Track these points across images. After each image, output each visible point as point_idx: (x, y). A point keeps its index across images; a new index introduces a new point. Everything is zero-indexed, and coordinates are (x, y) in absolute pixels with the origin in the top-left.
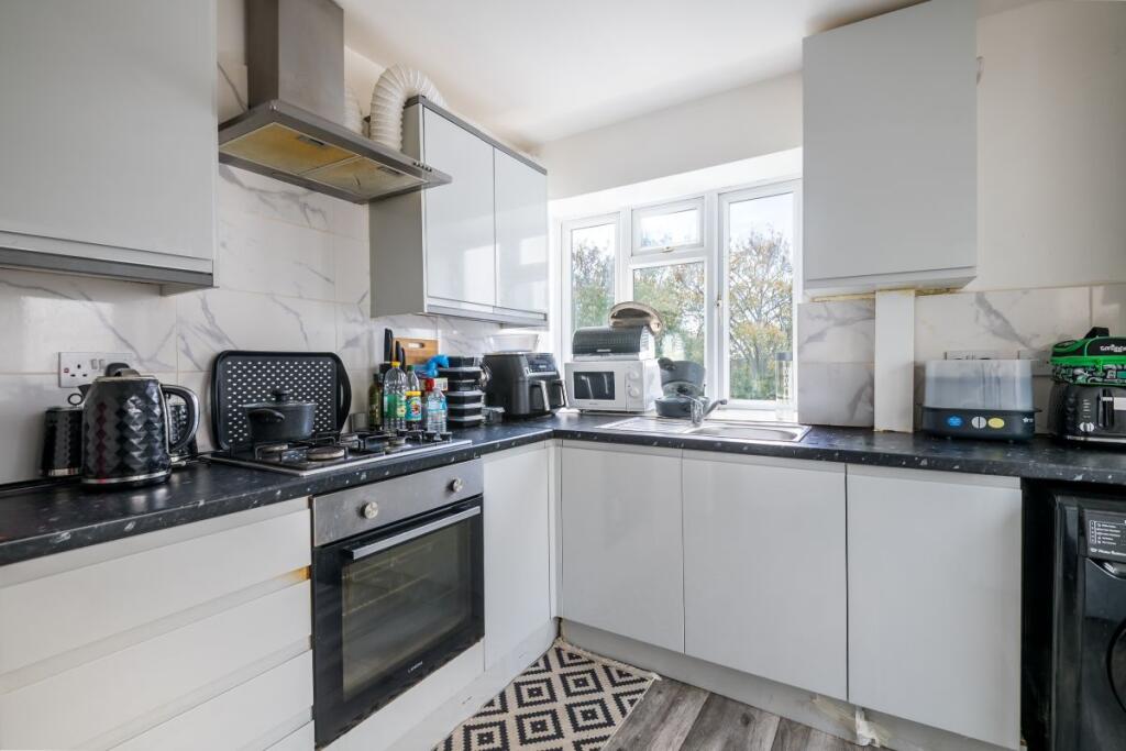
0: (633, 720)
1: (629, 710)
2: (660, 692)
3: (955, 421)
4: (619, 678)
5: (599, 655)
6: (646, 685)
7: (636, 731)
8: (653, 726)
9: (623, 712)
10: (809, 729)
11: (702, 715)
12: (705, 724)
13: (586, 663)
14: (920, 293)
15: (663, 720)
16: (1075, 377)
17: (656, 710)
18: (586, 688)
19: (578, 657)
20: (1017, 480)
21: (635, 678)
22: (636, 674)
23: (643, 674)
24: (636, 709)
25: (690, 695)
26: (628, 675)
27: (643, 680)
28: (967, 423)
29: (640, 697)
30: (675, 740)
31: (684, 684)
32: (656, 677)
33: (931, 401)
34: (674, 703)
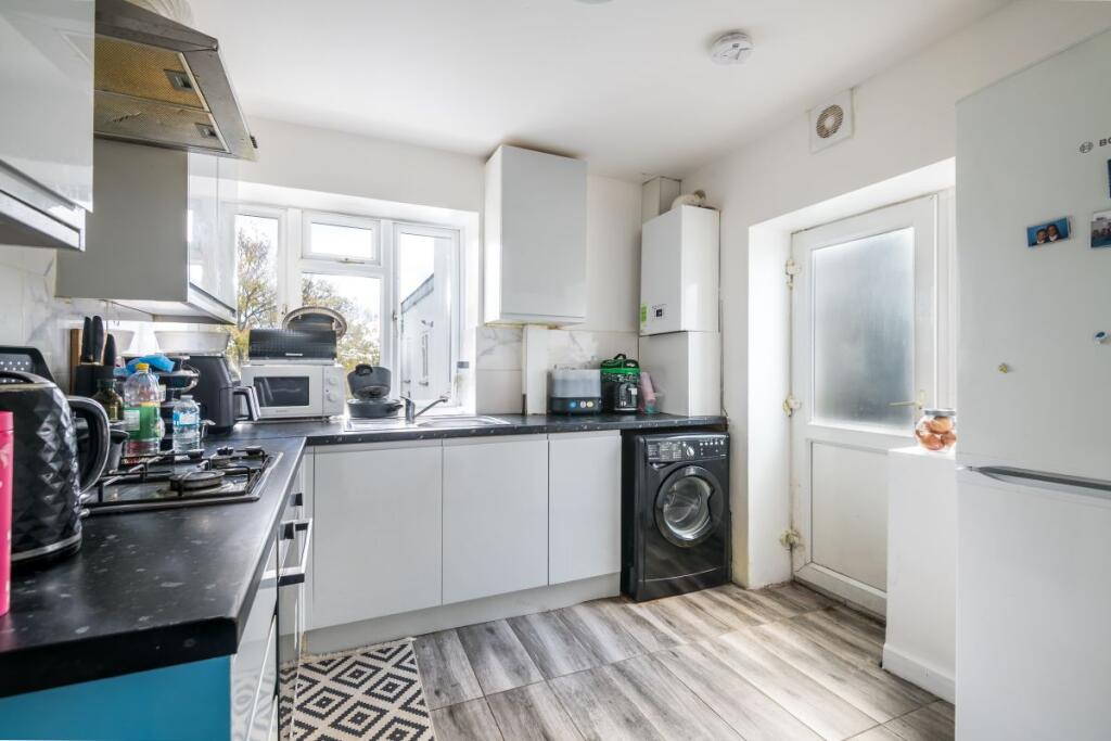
0: (425, 672)
1: (415, 667)
2: (424, 647)
3: (573, 405)
4: (385, 654)
5: (351, 649)
6: (410, 648)
7: (434, 676)
8: (442, 667)
9: (414, 671)
10: (524, 617)
11: (464, 643)
12: (472, 646)
13: (343, 661)
14: (551, 328)
15: (444, 659)
16: (618, 379)
17: (433, 657)
18: (364, 676)
19: (331, 661)
20: (618, 432)
21: (396, 648)
22: (396, 646)
23: (401, 643)
24: (419, 665)
25: (444, 636)
26: (389, 649)
27: (403, 646)
28: (578, 405)
29: (413, 656)
30: (464, 663)
31: (433, 633)
32: (413, 639)
33: (559, 393)
34: (440, 647)
